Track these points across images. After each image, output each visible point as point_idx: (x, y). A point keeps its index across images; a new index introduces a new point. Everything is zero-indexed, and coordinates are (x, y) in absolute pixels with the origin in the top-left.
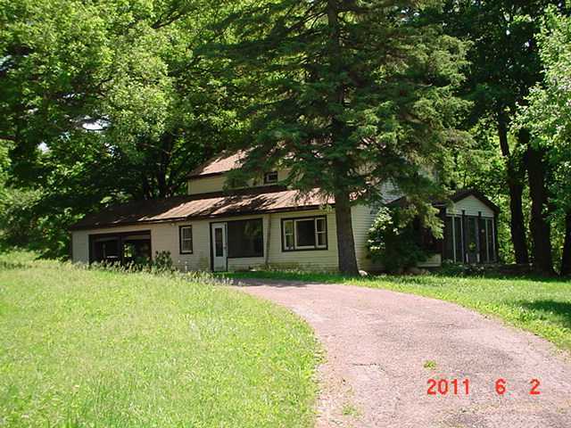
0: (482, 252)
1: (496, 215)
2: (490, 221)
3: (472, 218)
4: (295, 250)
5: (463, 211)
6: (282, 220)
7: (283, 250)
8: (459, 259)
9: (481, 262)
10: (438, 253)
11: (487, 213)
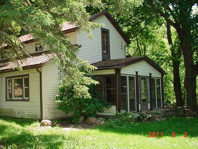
0: (152, 102)
1: (162, 76)
2: (158, 80)
3: (144, 78)
4: (12, 100)
5: (137, 73)
6: (6, 78)
7: (7, 100)
8: (132, 109)
9: (151, 109)
10: (114, 105)
11: (156, 74)
